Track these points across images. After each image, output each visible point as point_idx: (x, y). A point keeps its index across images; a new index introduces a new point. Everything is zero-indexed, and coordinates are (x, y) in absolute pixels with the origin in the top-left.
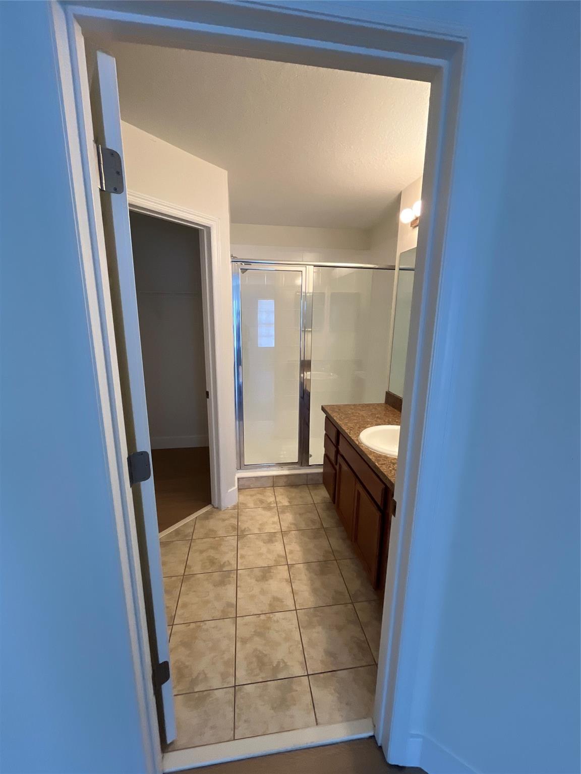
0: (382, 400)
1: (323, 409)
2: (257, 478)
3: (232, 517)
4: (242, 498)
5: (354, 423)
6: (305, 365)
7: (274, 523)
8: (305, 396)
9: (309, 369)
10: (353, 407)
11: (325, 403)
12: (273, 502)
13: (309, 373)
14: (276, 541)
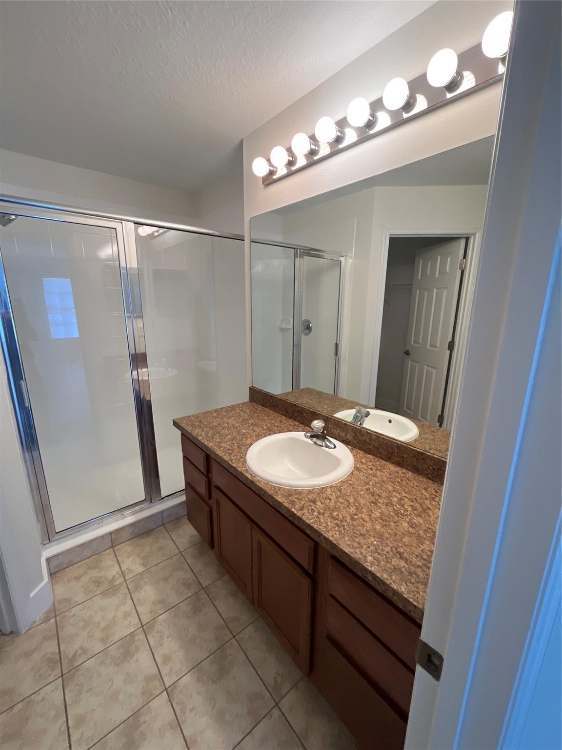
0: (246, 398)
1: (176, 424)
2: (82, 546)
3: (46, 638)
4: (61, 590)
5: (229, 440)
6: (139, 360)
7: (126, 615)
8: (145, 408)
9: (145, 365)
10: (215, 415)
11: (177, 416)
12: (117, 576)
13: (145, 370)
14: (137, 649)
